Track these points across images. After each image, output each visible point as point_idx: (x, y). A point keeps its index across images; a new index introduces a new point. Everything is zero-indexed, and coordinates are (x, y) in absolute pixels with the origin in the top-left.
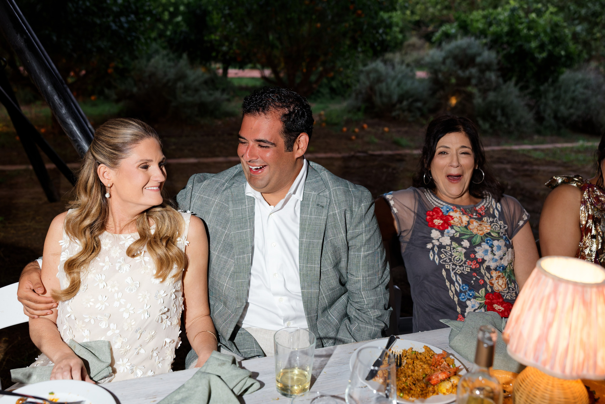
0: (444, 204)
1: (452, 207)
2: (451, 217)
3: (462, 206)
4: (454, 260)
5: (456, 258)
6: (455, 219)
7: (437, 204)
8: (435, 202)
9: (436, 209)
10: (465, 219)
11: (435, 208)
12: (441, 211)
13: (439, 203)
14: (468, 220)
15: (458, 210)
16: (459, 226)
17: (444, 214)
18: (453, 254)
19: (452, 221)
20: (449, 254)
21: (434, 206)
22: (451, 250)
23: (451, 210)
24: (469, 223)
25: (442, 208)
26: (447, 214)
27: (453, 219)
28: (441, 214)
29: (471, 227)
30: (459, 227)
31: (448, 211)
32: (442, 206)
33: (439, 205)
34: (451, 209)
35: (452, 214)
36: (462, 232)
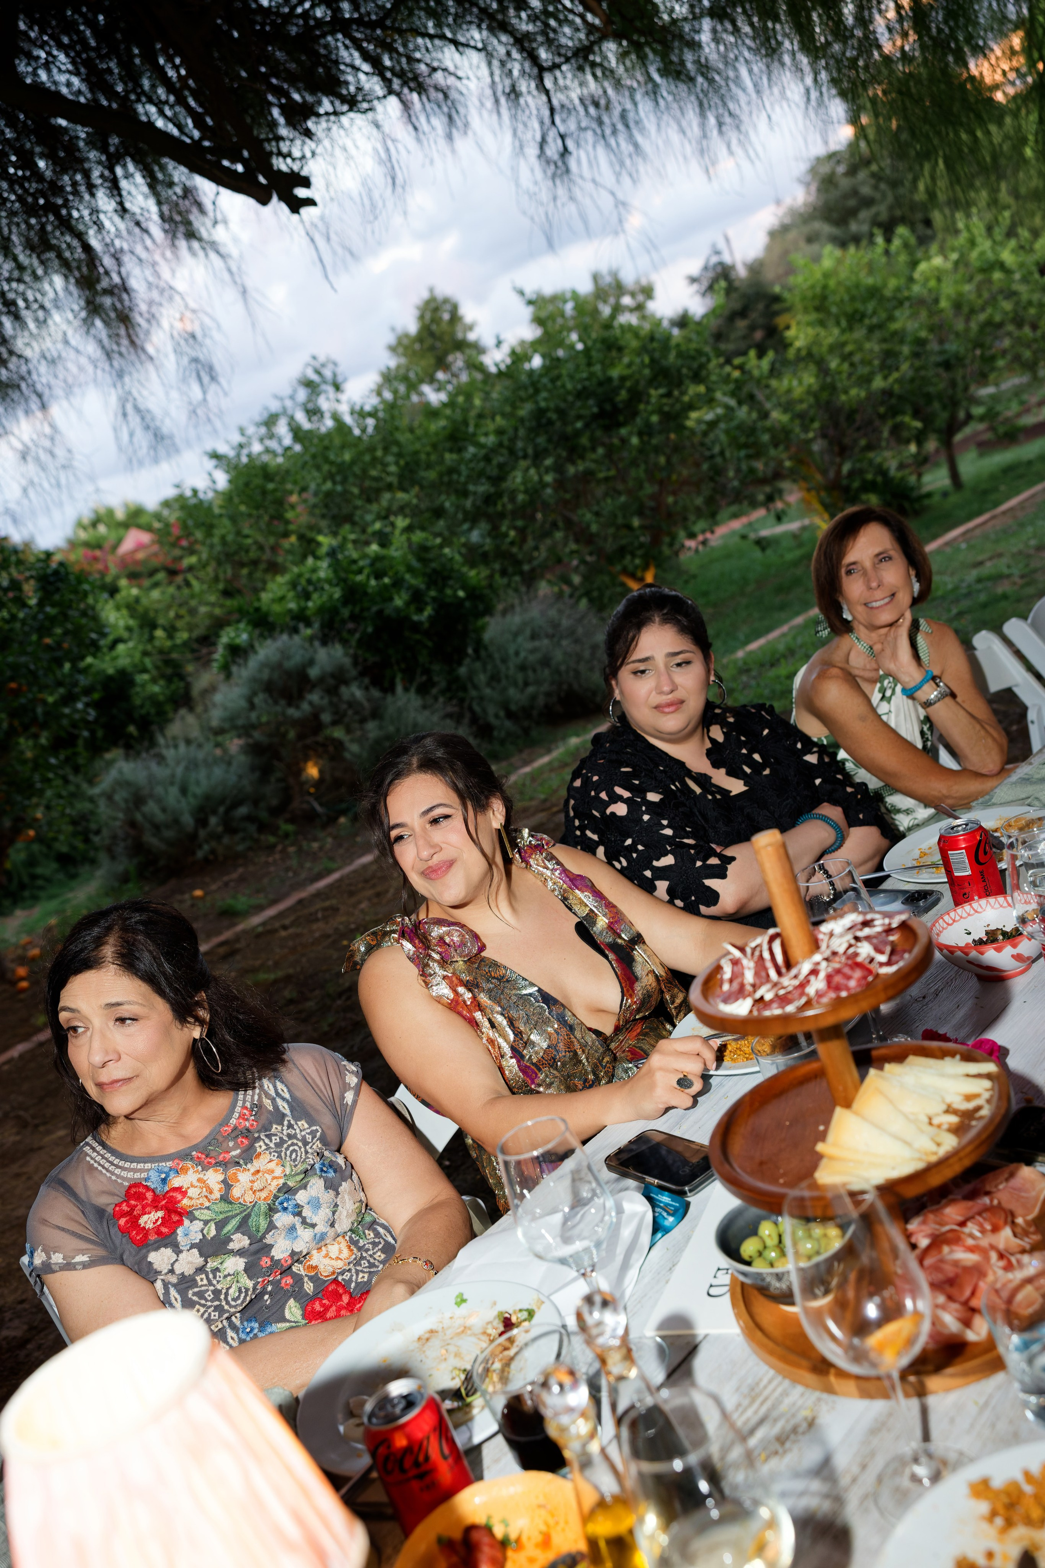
0: (148, 1166)
1: (169, 1164)
2: (178, 1189)
3: (195, 1147)
4: (228, 1303)
5: (231, 1291)
6: (191, 1192)
7: (130, 1175)
8: (124, 1174)
9: (133, 1190)
10: (214, 1177)
11: (130, 1187)
12: (147, 1188)
13: (135, 1171)
14: (221, 1177)
15: (189, 1164)
16: (207, 1204)
17: (158, 1192)
18: (219, 1287)
19: (185, 1202)
20: (209, 1295)
21: (126, 1184)
22: (210, 1283)
23: (172, 1175)
24: (227, 1185)
25: (146, 1180)
26: (167, 1189)
27: (184, 1194)
28: (149, 1195)
29: (236, 1192)
30: (208, 1208)
31: (164, 1181)
32: (143, 1175)
33: (137, 1175)
34: (171, 1169)
35: (176, 1182)
36: (221, 1217)
